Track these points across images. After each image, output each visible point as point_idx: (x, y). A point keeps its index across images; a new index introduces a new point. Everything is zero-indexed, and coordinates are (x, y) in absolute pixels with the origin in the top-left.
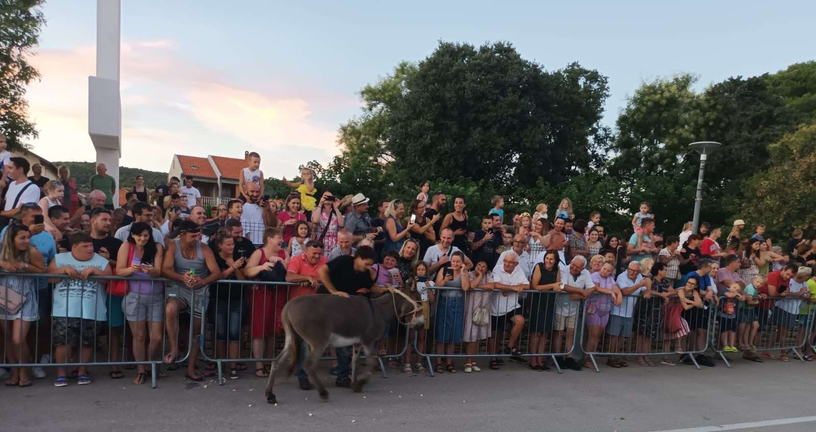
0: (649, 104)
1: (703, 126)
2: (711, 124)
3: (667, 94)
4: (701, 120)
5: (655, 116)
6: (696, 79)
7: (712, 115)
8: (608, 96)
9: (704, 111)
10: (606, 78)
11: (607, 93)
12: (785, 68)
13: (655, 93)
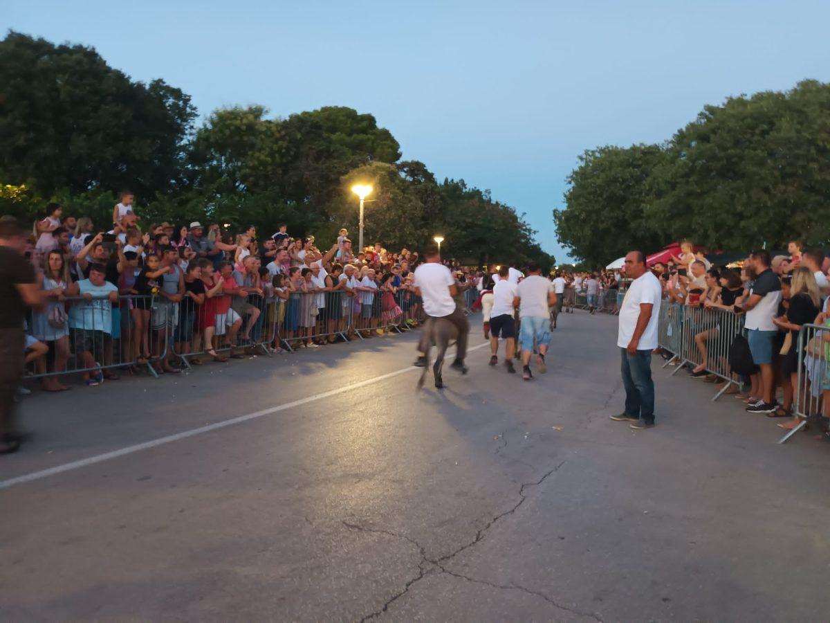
0: (232, 128)
1: (276, 152)
2: (284, 151)
3: (245, 121)
4: (275, 147)
5: (237, 138)
6: (267, 111)
7: (284, 144)
8: (197, 115)
9: (277, 140)
10: (190, 96)
11: (196, 113)
12: (319, 109)
13: (235, 118)
